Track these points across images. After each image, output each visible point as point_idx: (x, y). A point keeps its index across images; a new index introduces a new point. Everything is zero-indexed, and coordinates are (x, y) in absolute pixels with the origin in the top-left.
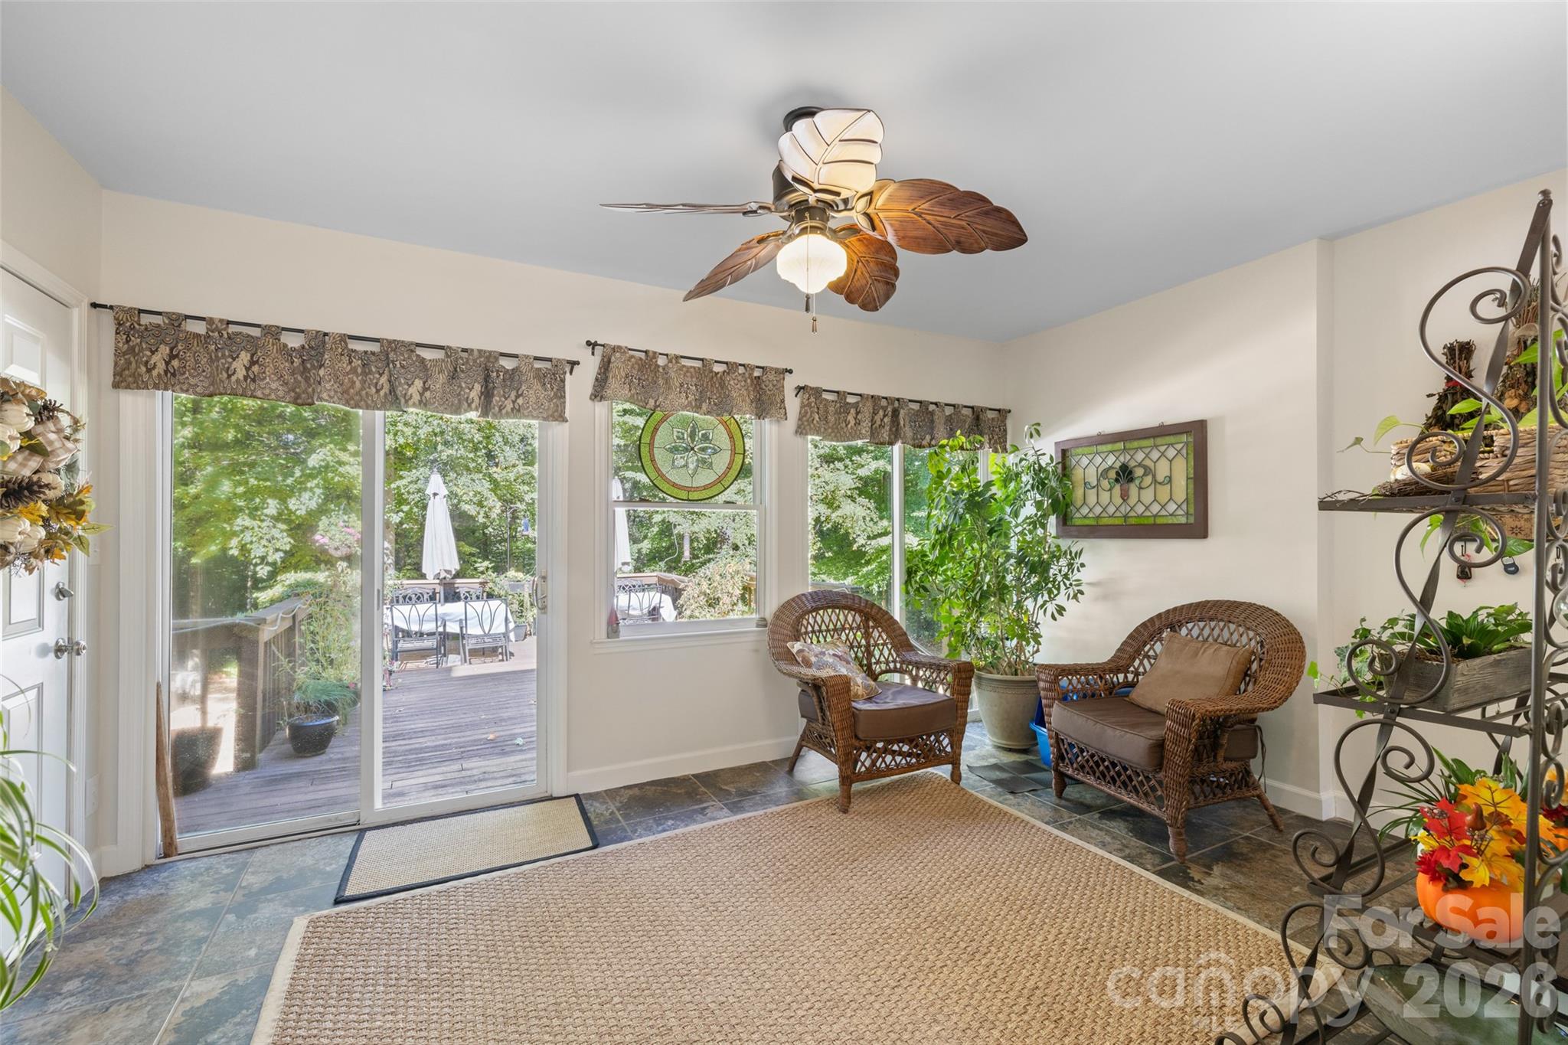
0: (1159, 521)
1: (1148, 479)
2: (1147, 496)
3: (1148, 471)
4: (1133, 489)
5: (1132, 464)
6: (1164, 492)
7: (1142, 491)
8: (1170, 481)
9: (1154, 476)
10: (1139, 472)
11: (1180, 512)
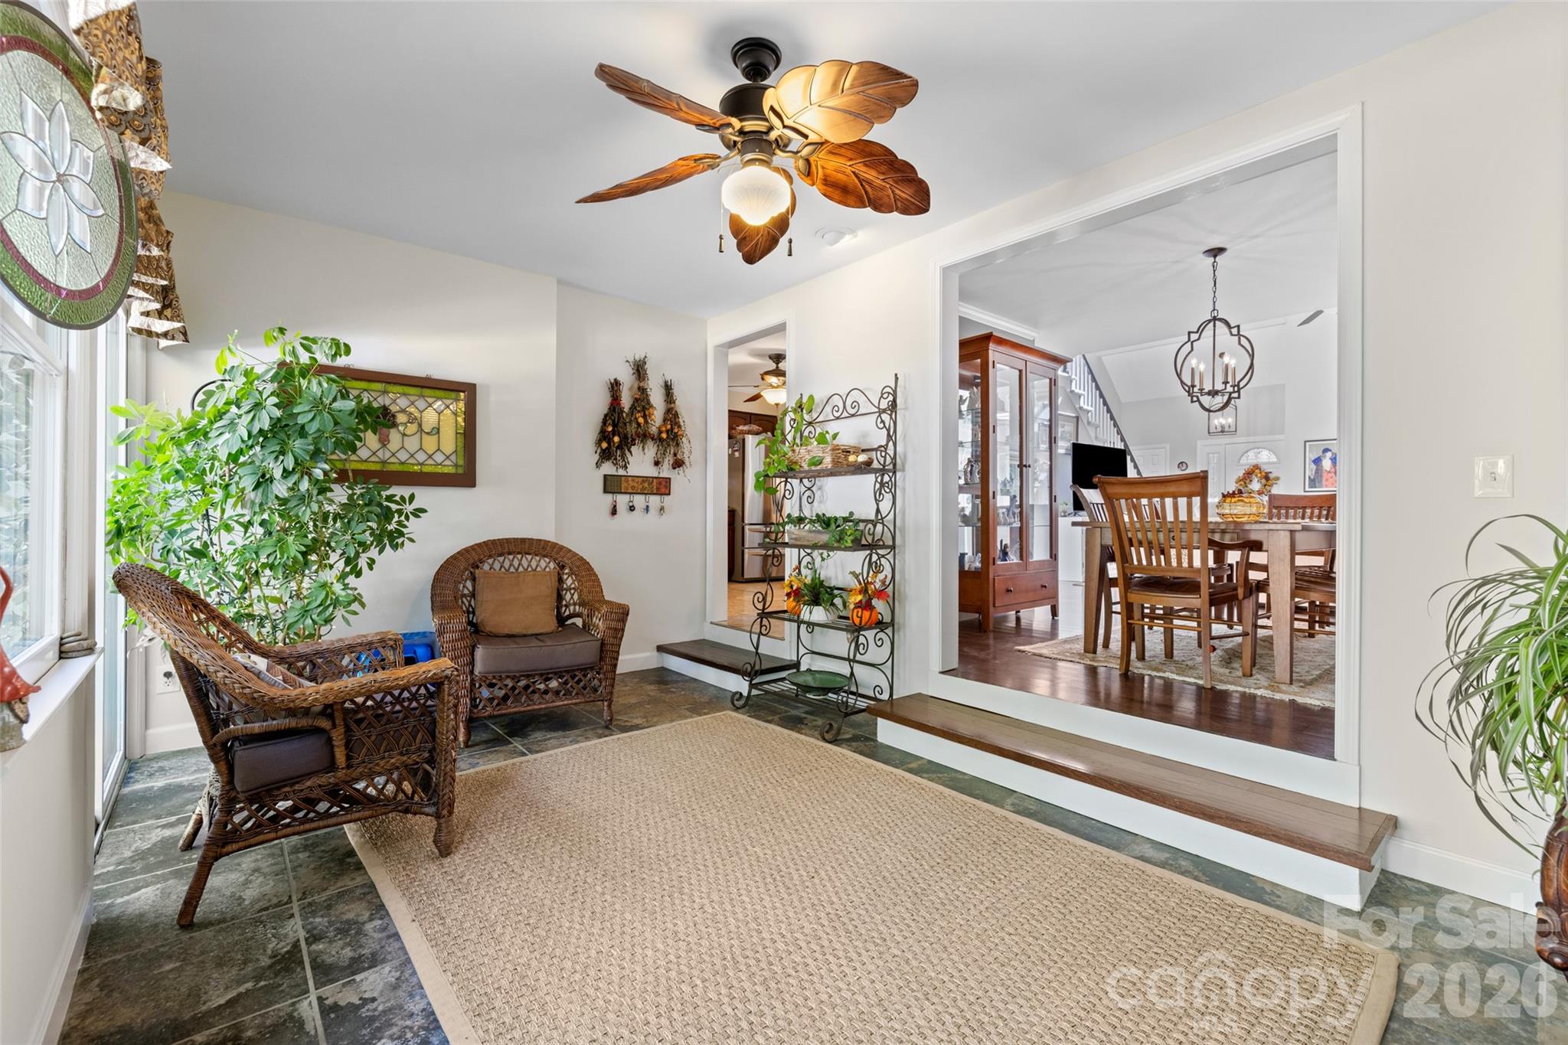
0: (426, 469)
1: (412, 428)
2: (412, 444)
3: (412, 419)
4: (394, 436)
5: (394, 408)
6: (430, 444)
7: (406, 438)
8: (438, 432)
9: (420, 425)
10: (401, 418)
11: (448, 462)
